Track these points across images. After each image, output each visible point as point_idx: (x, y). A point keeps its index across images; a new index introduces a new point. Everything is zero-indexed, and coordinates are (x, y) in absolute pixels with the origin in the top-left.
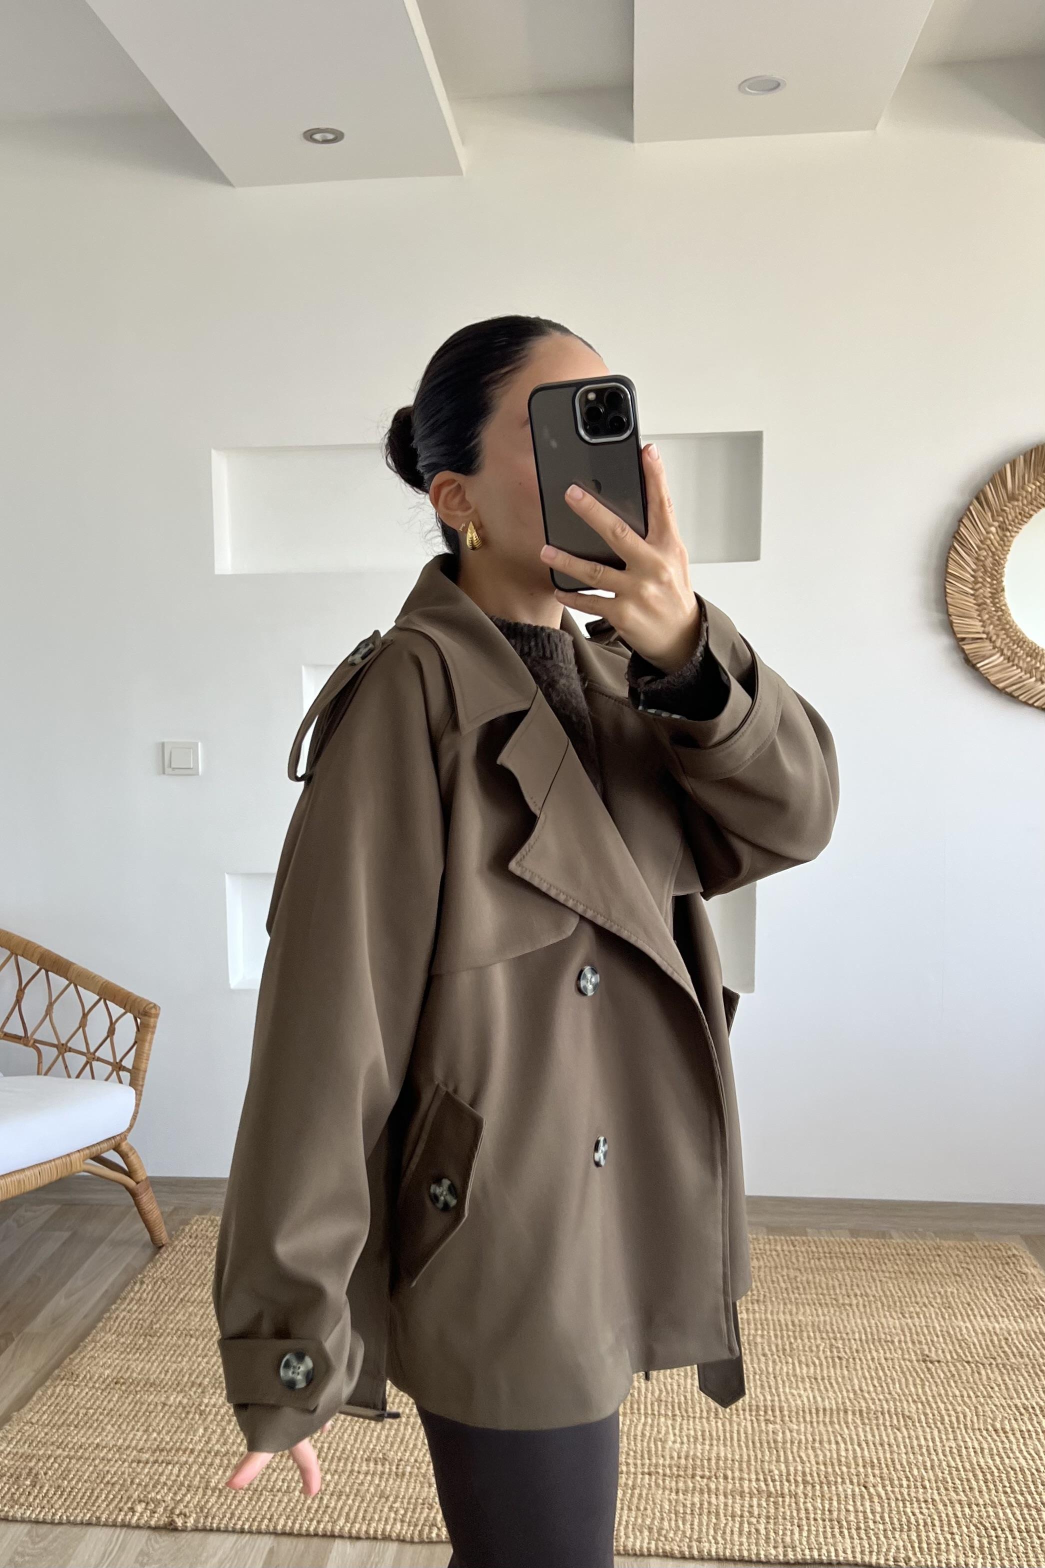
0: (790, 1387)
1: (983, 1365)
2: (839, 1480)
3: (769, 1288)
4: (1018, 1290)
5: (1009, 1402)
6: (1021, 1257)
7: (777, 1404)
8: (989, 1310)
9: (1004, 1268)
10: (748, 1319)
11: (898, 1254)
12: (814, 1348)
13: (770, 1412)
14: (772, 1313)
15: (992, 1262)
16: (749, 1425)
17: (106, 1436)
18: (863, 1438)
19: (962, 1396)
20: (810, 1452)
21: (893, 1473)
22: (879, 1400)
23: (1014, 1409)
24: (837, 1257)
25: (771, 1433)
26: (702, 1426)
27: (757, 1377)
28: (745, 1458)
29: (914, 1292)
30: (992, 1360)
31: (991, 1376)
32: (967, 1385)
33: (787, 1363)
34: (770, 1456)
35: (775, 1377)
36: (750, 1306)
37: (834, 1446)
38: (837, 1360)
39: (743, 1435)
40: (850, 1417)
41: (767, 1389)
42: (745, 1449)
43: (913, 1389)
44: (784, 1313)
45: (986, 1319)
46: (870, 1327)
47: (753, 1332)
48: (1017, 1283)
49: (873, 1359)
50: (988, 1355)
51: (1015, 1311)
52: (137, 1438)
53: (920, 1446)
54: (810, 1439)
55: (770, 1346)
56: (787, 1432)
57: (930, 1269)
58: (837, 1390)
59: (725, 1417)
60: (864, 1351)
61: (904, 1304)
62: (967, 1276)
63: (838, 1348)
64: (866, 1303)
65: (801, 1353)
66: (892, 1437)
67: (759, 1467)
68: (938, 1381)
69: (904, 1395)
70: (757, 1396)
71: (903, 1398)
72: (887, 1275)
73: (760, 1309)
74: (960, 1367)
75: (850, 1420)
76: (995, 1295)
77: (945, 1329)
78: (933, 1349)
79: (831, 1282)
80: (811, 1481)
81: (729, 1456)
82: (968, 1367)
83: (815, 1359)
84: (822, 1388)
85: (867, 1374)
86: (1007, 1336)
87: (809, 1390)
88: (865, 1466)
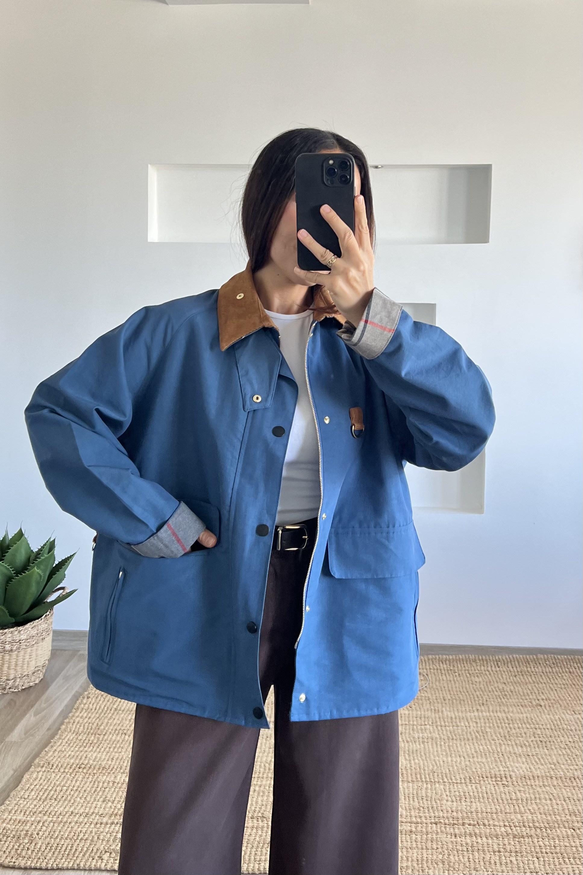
0: (514, 762)
2: (557, 825)
10: (479, 716)
12: (524, 735)
14: (493, 712)
16: (493, 788)
18: (566, 796)
20: (535, 806)
22: (571, 770)
26: (463, 789)
27: (492, 754)
28: (494, 810)
33: (508, 745)
34: (510, 810)
35: (502, 755)
36: (479, 708)
37: (549, 802)
38: (539, 743)
39: (490, 795)
40: (555, 781)
41: (499, 763)
42: (493, 804)
44: (500, 711)
47: (483, 725)
49: (562, 742)
54: (533, 797)
55: (495, 733)
56: (518, 792)
58: (543, 763)
65: (516, 738)
67: (504, 817)
70: (494, 768)
73: (485, 709)
75: (556, 784)
80: (539, 827)
81: (484, 809)
83: (525, 742)
84: (534, 762)
87: (526, 763)
88: (570, 815)
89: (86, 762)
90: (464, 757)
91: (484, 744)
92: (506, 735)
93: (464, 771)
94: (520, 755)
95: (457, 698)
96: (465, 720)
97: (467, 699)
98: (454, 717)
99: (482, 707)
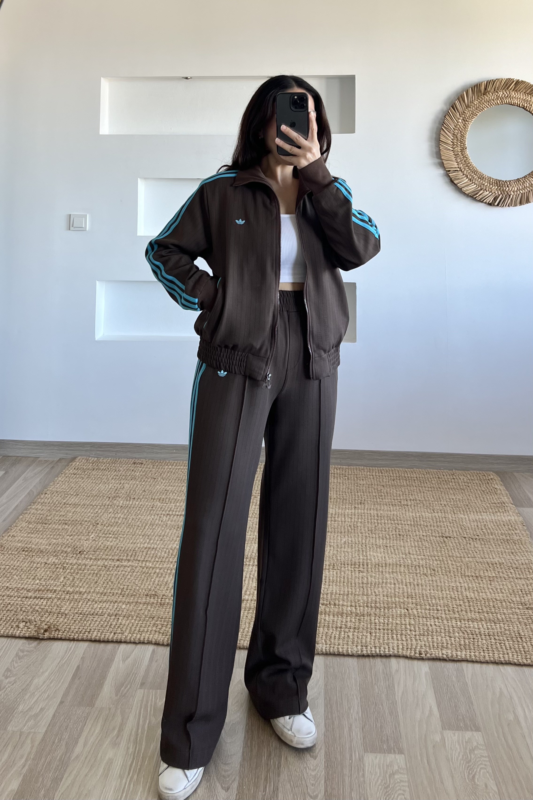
0: (373, 552)
1: (472, 539)
2: (394, 606)
3: (367, 496)
4: (493, 498)
5: (484, 560)
6: (495, 480)
7: (365, 561)
8: (477, 509)
9: (486, 485)
10: (355, 513)
11: (433, 478)
12: (387, 529)
13: (361, 566)
14: (367, 510)
15: (480, 482)
16: (350, 574)
17: (13, 582)
18: (408, 581)
19: (461, 557)
20: (380, 589)
21: (422, 601)
22: (418, 559)
23: (486, 564)
24: (402, 479)
25: (360, 578)
27: (357, 545)
28: (346, 592)
29: (440, 498)
30: (477, 537)
31: (476, 545)
32: (463, 551)
33: (372, 537)
34: (359, 592)
35: (366, 546)
37: (393, 586)
38: (398, 536)
39: (346, 579)
40: (402, 568)
41: (361, 552)
42: (346, 587)
43: (436, 553)
44: (373, 509)
45: (475, 513)
46: (416, 517)
47: (356, 520)
48: (492, 493)
49: (416, 535)
50: (475, 533)
51: (490, 510)
52: (28, 583)
53: (437, 586)
54: (381, 582)
55: (364, 528)
56: (369, 577)
57: (449, 486)
58: (397, 553)
59: (338, 569)
60: (412, 531)
61: (434, 505)
62: (467, 490)
63: (399, 529)
64: (416, 505)
65: (380, 532)
66: (423, 581)
67: (353, 598)
68: (449, 548)
69: (431, 557)
71: (430, 558)
72: (427, 489)
74: (461, 541)
75: (402, 571)
76: (481, 501)
77: (454, 519)
78: (447, 530)
79: (398, 493)
80: (379, 607)
81: (338, 592)
82: (464, 541)
83: (387, 535)
84: (389, 552)
85: (413, 545)
86: (485, 523)
87: (383, 554)
88: (408, 597)
89: (30, 546)
90: (334, 547)
91: (353, 536)
92: (373, 529)
93: (330, 559)
94: (380, 546)
95: (342, 498)
96: (343, 515)
97: (349, 498)
98: (334, 513)
99: (360, 506)
